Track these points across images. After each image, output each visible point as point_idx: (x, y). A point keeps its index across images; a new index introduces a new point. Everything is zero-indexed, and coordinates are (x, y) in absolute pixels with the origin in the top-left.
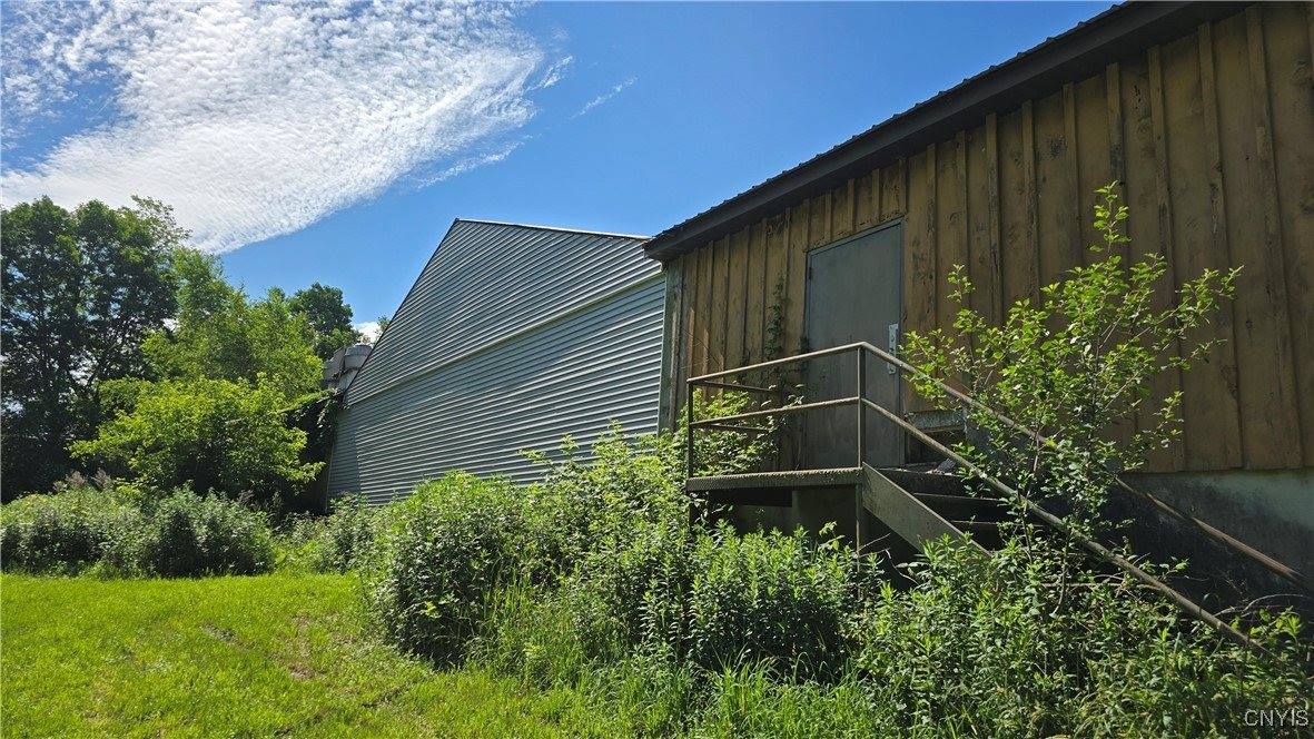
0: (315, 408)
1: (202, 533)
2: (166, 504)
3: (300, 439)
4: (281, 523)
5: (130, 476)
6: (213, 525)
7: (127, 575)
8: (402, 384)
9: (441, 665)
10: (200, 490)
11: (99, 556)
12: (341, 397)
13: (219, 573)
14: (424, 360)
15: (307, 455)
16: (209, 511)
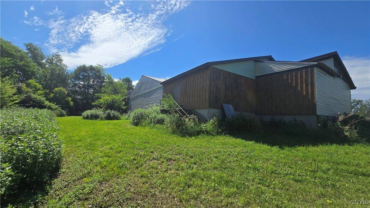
0: (125, 99)
1: (112, 115)
2: (107, 112)
3: (124, 103)
4: (122, 114)
5: (101, 108)
6: (113, 114)
7: (103, 120)
8: (136, 96)
9: (136, 126)
10: (111, 110)
11: (99, 118)
12: (129, 97)
13: (114, 120)
14: (139, 93)
15: (125, 105)
16: (112, 112)
